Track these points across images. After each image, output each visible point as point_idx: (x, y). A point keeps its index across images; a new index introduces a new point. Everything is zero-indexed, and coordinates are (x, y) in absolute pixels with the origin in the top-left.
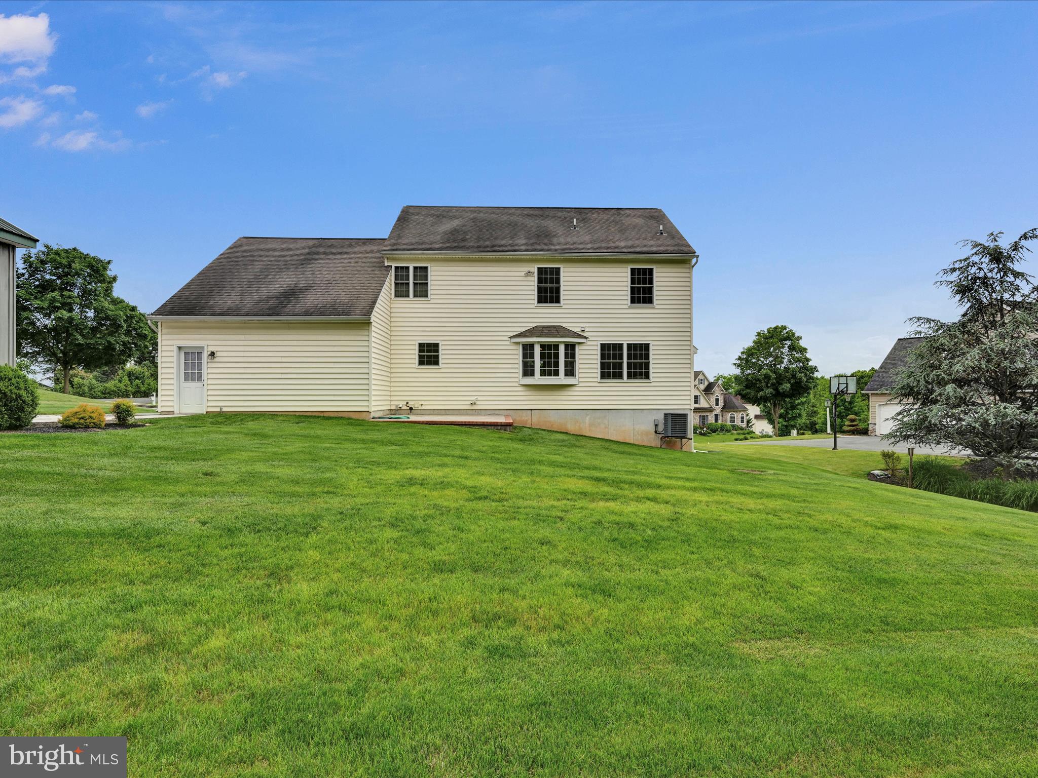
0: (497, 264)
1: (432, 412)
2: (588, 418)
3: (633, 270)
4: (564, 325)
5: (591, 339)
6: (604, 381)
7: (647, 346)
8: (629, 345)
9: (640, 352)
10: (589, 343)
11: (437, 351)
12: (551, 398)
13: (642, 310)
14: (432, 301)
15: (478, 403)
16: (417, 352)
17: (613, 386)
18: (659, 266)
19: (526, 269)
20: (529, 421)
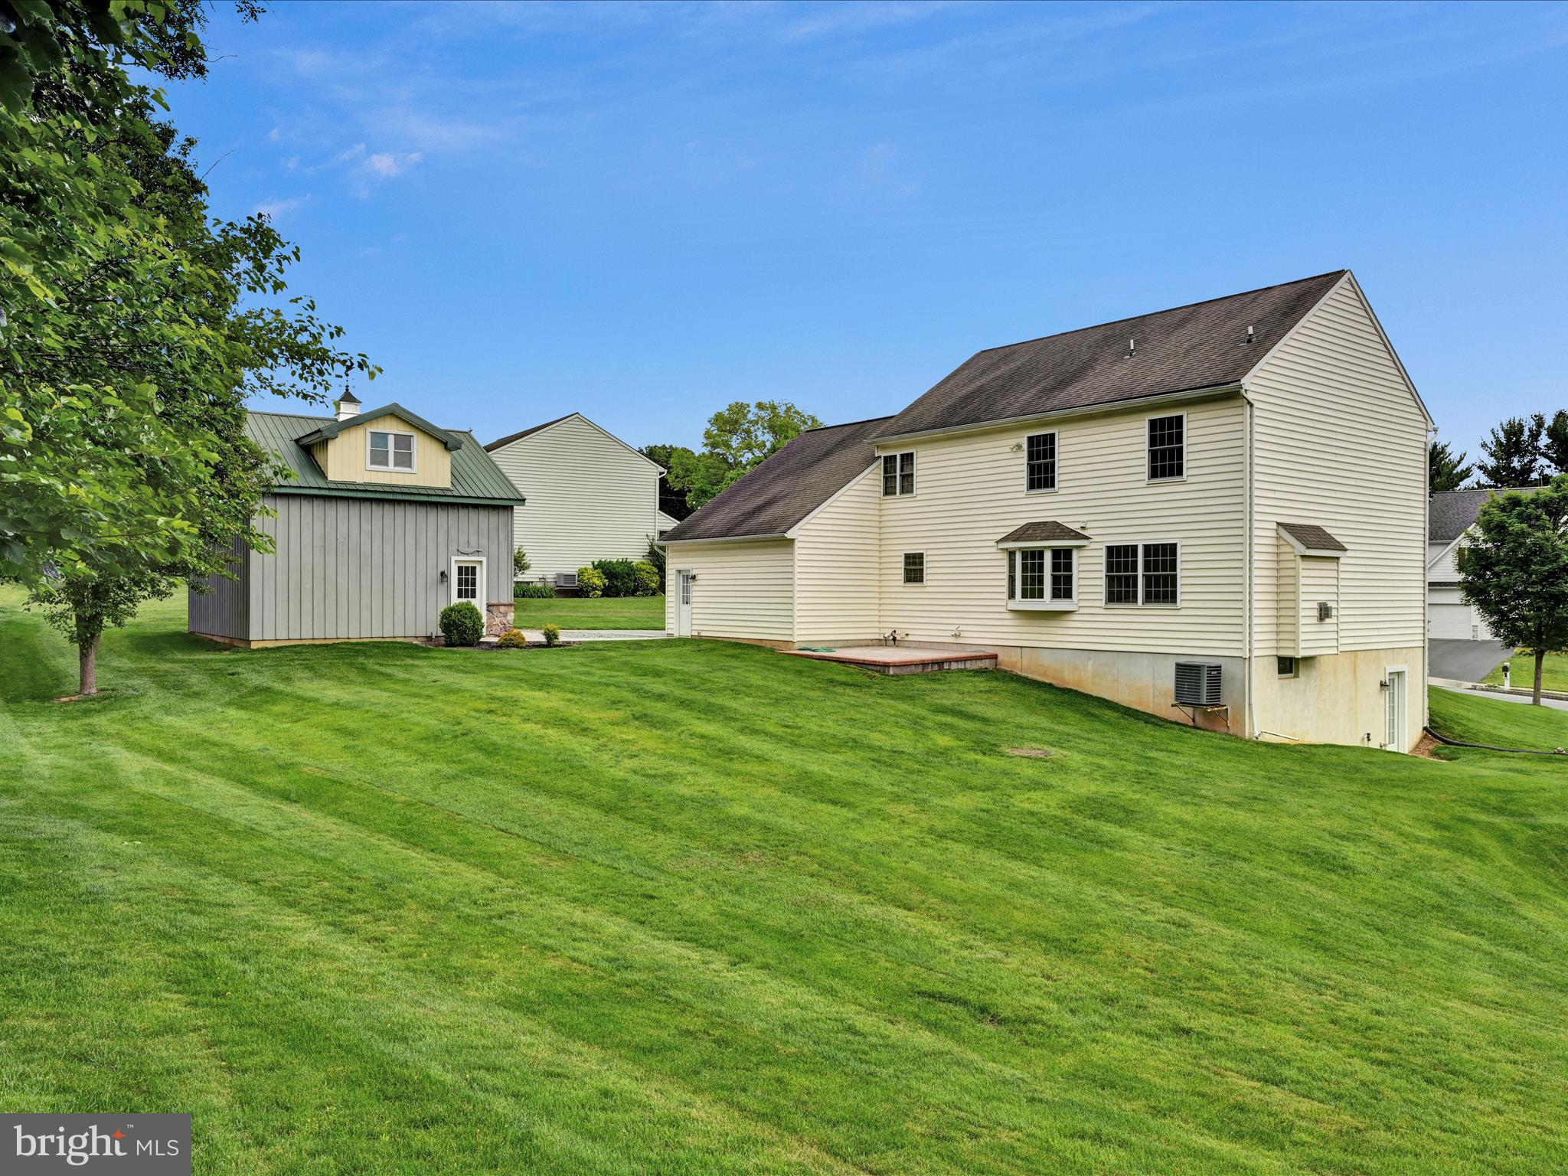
0: (985, 438)
1: (917, 644)
2: (1090, 663)
3: (1153, 423)
4: (1059, 520)
5: (1095, 539)
6: (1111, 605)
7: (1174, 547)
8: (1147, 547)
9: (1163, 557)
10: (1093, 546)
11: (922, 564)
12: (1044, 630)
13: (1167, 488)
14: (919, 498)
15: (962, 634)
16: (902, 565)
17: (1123, 614)
18: (1191, 410)
19: (1014, 442)
20: (1019, 664)
